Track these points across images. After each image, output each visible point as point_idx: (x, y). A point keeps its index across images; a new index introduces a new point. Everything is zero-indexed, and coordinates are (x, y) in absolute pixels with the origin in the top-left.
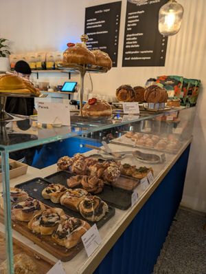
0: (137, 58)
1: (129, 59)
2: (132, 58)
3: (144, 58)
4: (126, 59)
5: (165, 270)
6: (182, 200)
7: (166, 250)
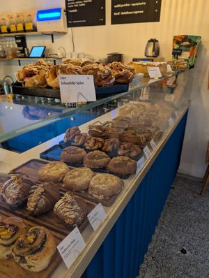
0: (127, 13)
1: (118, 14)
2: (122, 13)
3: (136, 12)
4: (115, 14)
5: (163, 238)
6: (180, 167)
7: (164, 218)
